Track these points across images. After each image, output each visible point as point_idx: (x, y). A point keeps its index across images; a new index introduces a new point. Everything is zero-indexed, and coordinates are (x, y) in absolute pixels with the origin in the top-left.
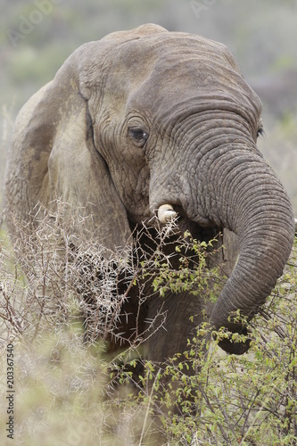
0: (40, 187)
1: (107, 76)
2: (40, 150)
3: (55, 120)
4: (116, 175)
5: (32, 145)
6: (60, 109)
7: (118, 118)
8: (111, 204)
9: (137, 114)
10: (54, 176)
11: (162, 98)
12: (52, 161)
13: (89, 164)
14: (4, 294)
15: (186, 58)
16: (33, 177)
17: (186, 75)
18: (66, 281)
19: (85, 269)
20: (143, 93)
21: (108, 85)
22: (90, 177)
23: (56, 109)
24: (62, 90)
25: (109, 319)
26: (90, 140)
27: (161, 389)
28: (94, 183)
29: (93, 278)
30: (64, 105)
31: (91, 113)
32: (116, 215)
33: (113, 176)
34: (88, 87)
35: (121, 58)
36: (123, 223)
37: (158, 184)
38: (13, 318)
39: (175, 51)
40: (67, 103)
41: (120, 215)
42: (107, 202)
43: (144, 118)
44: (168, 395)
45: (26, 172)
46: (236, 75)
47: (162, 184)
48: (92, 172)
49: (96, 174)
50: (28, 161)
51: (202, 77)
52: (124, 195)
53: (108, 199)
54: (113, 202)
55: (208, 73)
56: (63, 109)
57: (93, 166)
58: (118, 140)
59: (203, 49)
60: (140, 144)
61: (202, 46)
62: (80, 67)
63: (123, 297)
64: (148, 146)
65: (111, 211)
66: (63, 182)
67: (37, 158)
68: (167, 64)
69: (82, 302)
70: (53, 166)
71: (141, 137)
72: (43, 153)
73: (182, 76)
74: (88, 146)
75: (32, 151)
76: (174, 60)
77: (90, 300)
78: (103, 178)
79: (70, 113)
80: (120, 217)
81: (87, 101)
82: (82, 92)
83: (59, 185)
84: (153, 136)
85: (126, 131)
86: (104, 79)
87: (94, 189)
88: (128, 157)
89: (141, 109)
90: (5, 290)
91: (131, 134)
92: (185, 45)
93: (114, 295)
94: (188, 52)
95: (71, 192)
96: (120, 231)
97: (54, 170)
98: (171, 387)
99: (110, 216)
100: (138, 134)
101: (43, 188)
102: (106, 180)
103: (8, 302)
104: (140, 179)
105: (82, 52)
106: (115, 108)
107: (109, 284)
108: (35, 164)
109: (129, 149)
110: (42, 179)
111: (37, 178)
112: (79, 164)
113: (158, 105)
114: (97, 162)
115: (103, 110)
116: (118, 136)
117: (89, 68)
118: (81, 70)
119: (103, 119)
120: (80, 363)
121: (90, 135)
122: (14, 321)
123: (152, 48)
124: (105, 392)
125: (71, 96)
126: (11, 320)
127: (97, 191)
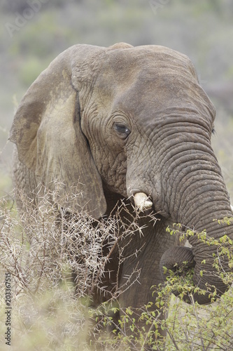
0: (27, 150)
1: (97, 76)
2: (31, 121)
3: (46, 100)
4: (97, 154)
5: (25, 116)
6: (51, 92)
7: (104, 112)
8: (90, 174)
9: (122, 114)
10: (41, 145)
11: (144, 105)
12: (41, 132)
13: (73, 142)
14: (13, 256)
15: (163, 72)
16: (23, 141)
17: (163, 87)
18: (62, 244)
19: (77, 236)
20: (129, 98)
21: (98, 83)
22: (74, 152)
23: (48, 92)
24: (55, 77)
25: (95, 275)
26: (77, 123)
27: (136, 330)
28: (77, 157)
29: (83, 243)
30: (55, 89)
31: (81, 103)
32: (94, 184)
33: (94, 154)
34: (80, 81)
35: (110, 63)
36: (98, 190)
37: (136, 175)
38: (20, 274)
39: (154, 64)
40: (57, 88)
41: (96, 183)
42: (87, 173)
43: (128, 118)
44: (142, 336)
45: (18, 137)
46: (199, 88)
47: (139, 175)
48: (75, 149)
49: (79, 150)
50: (20, 128)
51: (175, 91)
52: (101, 169)
53: (88, 170)
54: (92, 173)
55: (180, 87)
56: (54, 93)
57: (77, 144)
58: (103, 130)
59: (175, 64)
60: (122, 137)
61: (174, 61)
62: (72, 63)
63: (106, 258)
64: (129, 140)
65: (90, 180)
66: (49, 151)
67: (28, 127)
68: (148, 76)
69: (74, 262)
70: (41, 136)
71: (124, 132)
72: (33, 123)
73: (160, 87)
74: (75, 128)
75: (25, 121)
76: (154, 73)
77: (81, 260)
78: (85, 154)
79: (59, 96)
80: (97, 185)
81: (77, 91)
82: (74, 84)
83: (45, 152)
84: (134, 133)
85: (111, 124)
86: (94, 78)
87: (77, 162)
88: (110, 144)
89: (126, 111)
90: (14, 253)
91: (116, 128)
92: (162, 59)
93: (99, 257)
94: (164, 67)
95: (55, 161)
96: (95, 196)
97: (42, 139)
98: (144, 330)
99: (88, 184)
100: (121, 128)
101: (30, 151)
102: (87, 155)
103: (16, 262)
104: (117, 160)
105: (75, 51)
106: (102, 103)
107: (95, 248)
108: (25, 131)
109: (113, 139)
110: (30, 144)
111: (26, 143)
112: (64, 140)
113: (140, 111)
114: (81, 141)
115: (92, 102)
116: (104, 127)
117: (81, 66)
118: (74, 66)
119: (91, 110)
120: (72, 311)
121: (78, 119)
122: (21, 276)
123: (136, 60)
124: (91, 333)
125: (61, 84)
126: (18, 276)
127: (79, 163)
